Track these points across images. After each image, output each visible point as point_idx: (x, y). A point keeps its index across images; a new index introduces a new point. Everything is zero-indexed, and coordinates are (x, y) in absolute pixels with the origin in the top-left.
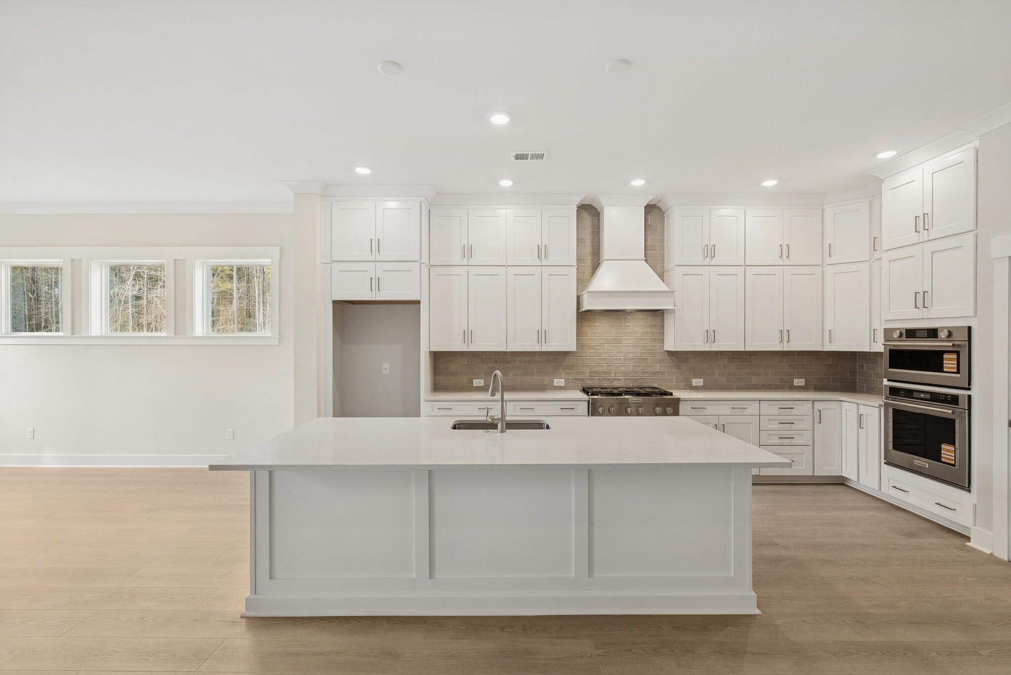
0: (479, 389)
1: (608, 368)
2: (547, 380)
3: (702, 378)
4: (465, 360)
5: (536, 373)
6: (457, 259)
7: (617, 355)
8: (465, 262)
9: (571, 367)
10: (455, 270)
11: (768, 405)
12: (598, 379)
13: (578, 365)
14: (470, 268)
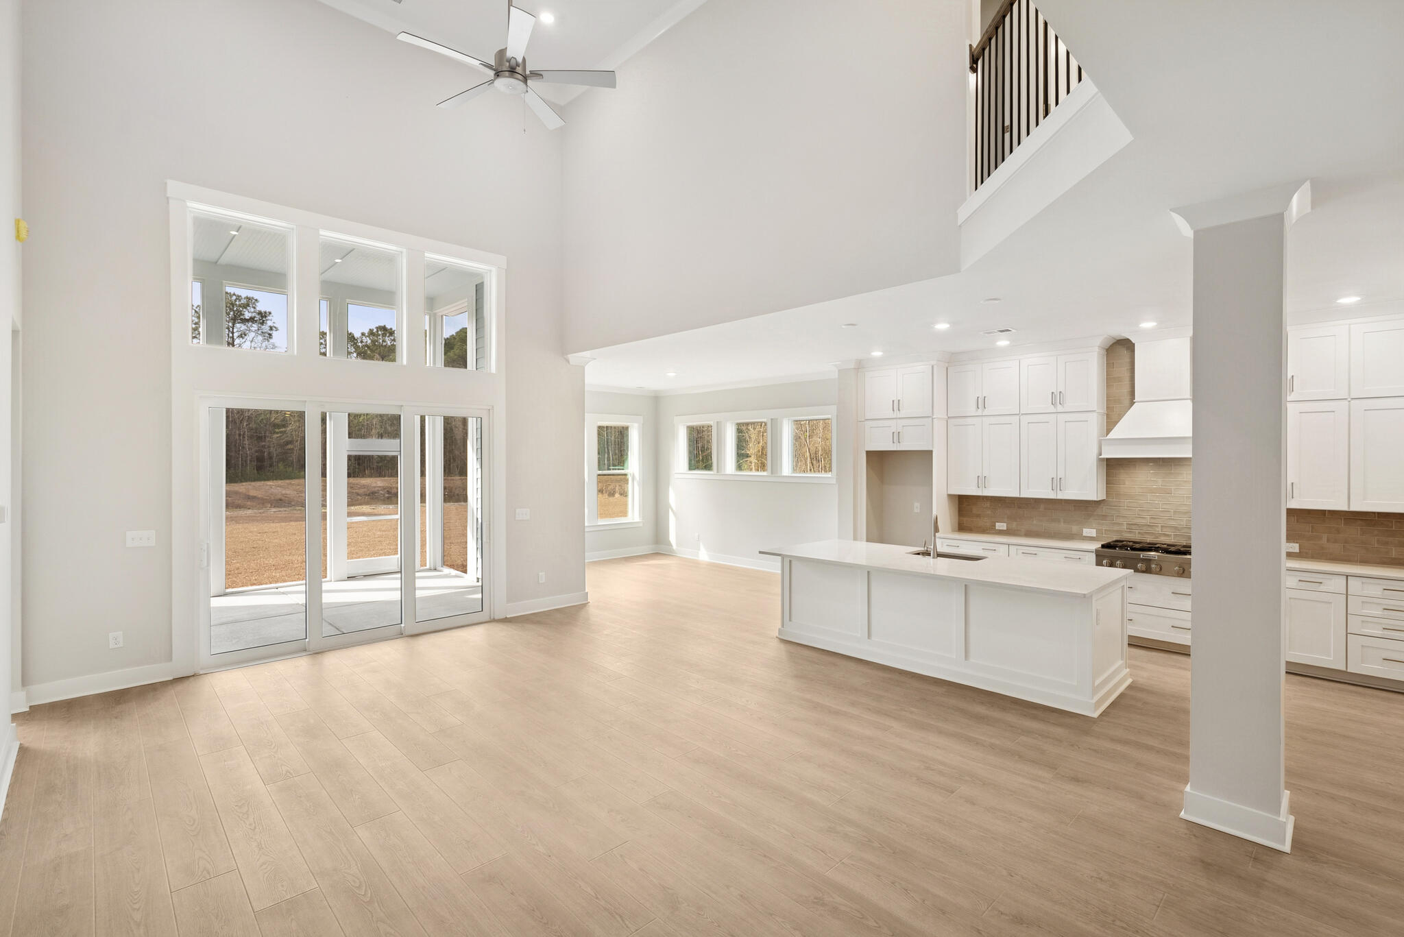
0: (1001, 533)
1: (1153, 521)
2: (1075, 529)
3: (1297, 543)
4: (988, 504)
5: (1062, 520)
6: (972, 410)
7: (1165, 506)
8: (980, 412)
9: (1104, 517)
10: (969, 421)
11: (1363, 583)
12: (1139, 533)
13: (1113, 516)
14: (984, 419)
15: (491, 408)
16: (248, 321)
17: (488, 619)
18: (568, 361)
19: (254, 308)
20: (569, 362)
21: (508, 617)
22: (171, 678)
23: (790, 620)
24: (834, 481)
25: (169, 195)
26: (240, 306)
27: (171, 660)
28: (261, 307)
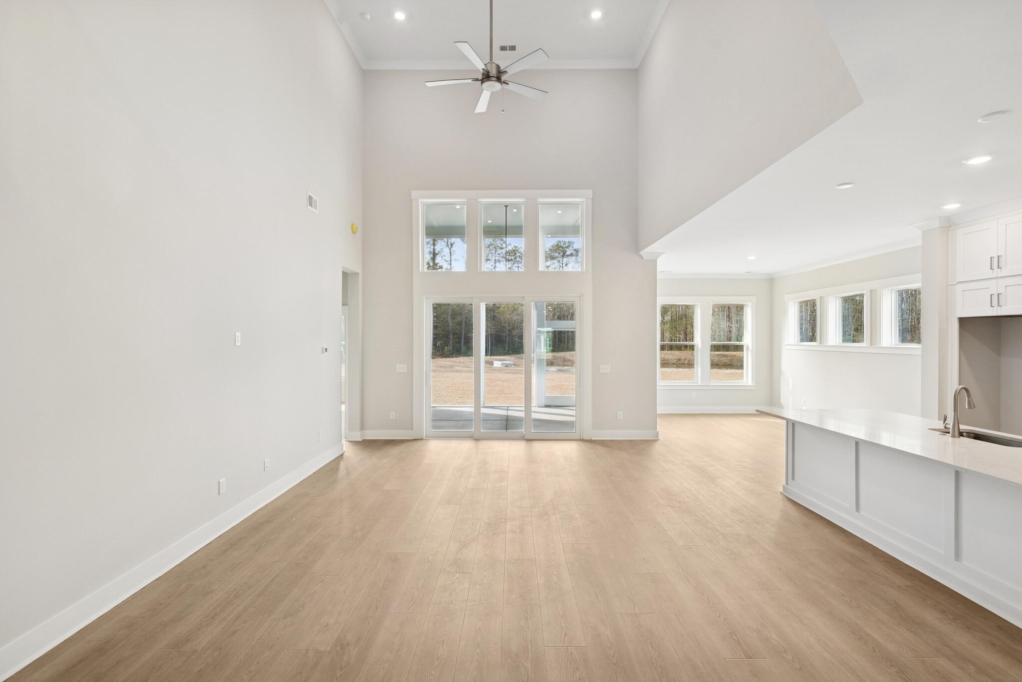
15: (581, 295)
16: (569, 255)
17: (578, 438)
18: (641, 256)
19: (572, 247)
20: (642, 258)
21: (593, 439)
22: (412, 439)
23: (793, 479)
24: (919, 353)
25: (412, 198)
26: (565, 247)
27: (412, 430)
28: (576, 246)
